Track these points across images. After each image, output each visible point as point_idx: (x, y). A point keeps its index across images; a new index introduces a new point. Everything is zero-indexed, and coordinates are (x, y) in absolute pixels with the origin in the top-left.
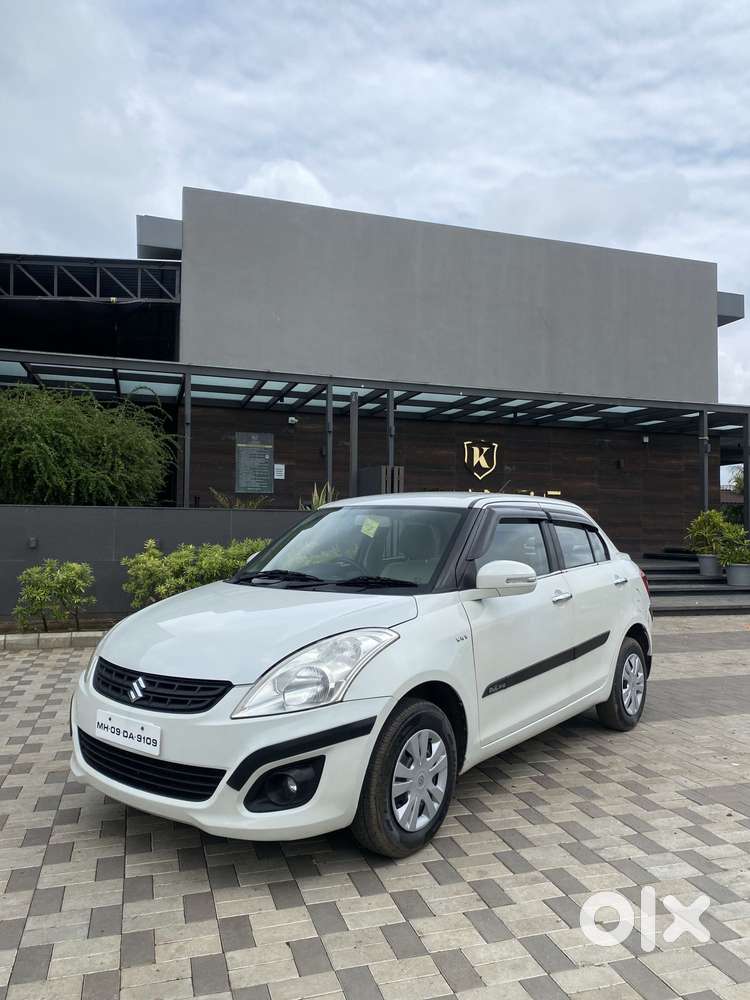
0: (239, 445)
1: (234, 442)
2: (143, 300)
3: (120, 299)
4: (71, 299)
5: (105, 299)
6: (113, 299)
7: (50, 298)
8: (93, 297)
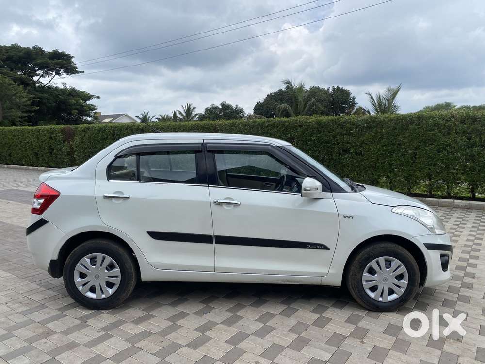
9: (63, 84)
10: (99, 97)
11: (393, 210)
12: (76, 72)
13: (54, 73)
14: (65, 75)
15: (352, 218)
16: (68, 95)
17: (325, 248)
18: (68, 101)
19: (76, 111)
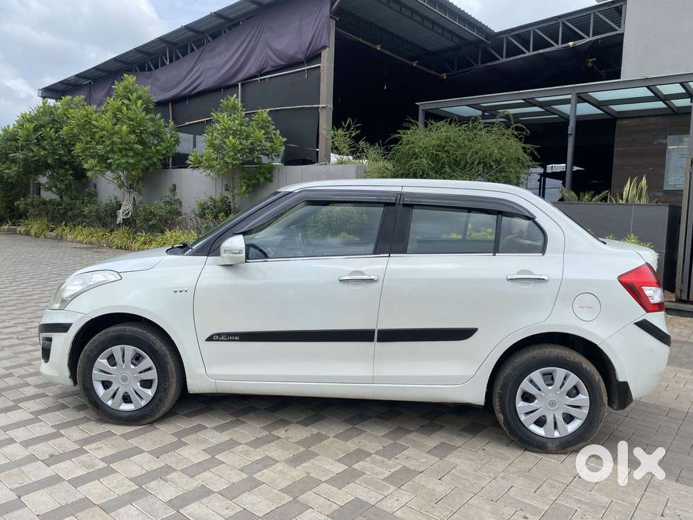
0: (669, 147)
1: (666, 145)
2: (594, 38)
3: (576, 42)
4: (541, 51)
5: (565, 45)
6: (571, 44)
7: (528, 54)
8: (556, 45)
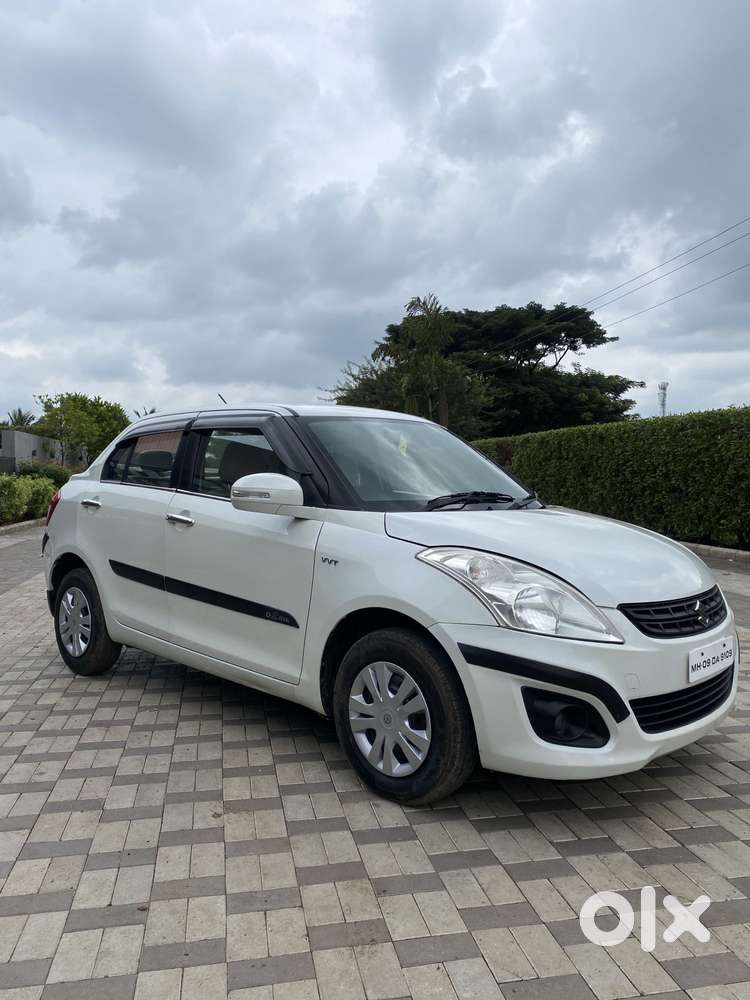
9: (574, 365)
10: (642, 385)
11: (421, 556)
12: (603, 341)
13: (566, 347)
14: (583, 348)
15: (336, 562)
16: (580, 386)
17: (292, 622)
18: (575, 396)
19: (589, 414)
